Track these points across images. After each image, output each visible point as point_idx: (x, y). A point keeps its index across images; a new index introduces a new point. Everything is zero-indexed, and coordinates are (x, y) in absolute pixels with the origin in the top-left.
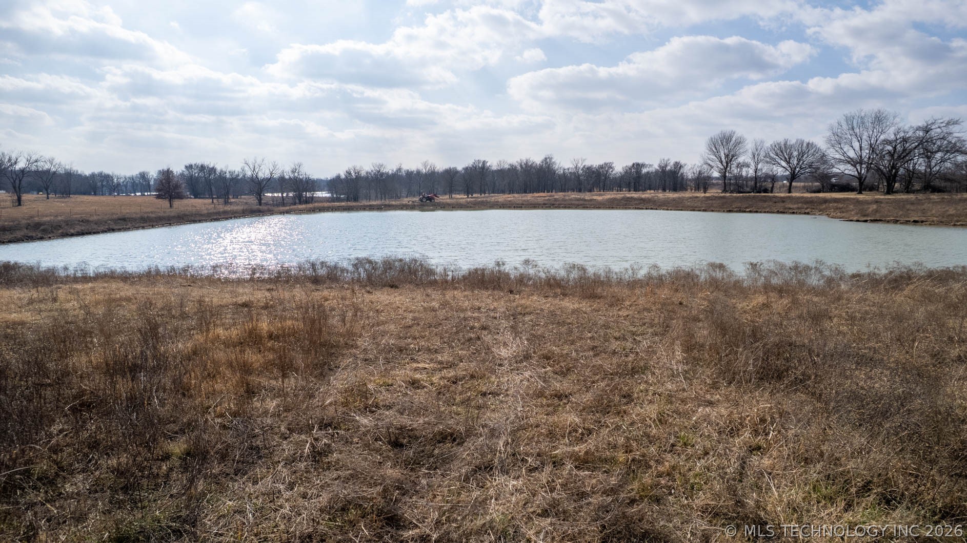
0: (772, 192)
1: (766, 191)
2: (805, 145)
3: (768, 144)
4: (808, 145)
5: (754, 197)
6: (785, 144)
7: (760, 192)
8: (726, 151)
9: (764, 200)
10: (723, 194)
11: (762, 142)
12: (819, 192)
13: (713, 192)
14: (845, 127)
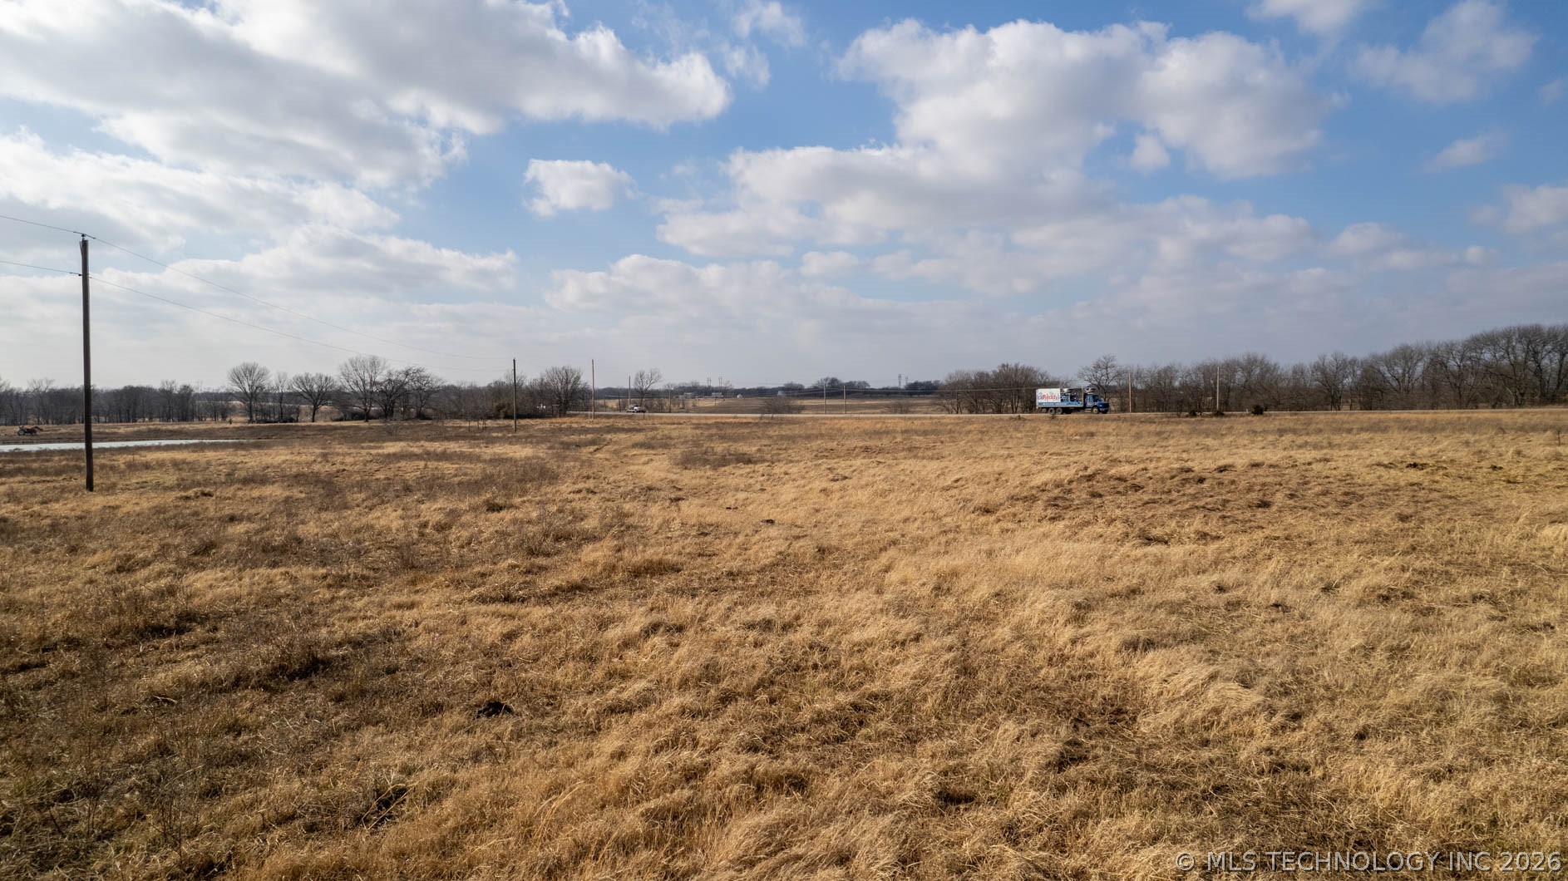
0: (297, 421)
1: (291, 420)
2: (323, 379)
3: (291, 377)
4: (326, 379)
5: (280, 427)
6: (306, 378)
7: (285, 422)
8: (250, 382)
9: (288, 429)
10: (250, 425)
11: (285, 375)
12: (341, 420)
13: (239, 421)
14: (351, 368)
